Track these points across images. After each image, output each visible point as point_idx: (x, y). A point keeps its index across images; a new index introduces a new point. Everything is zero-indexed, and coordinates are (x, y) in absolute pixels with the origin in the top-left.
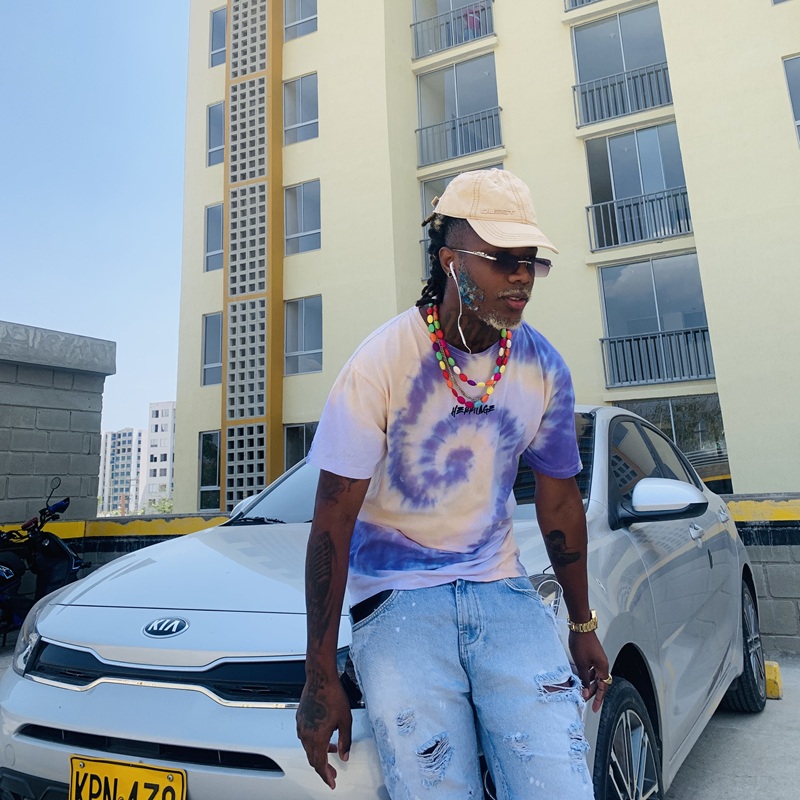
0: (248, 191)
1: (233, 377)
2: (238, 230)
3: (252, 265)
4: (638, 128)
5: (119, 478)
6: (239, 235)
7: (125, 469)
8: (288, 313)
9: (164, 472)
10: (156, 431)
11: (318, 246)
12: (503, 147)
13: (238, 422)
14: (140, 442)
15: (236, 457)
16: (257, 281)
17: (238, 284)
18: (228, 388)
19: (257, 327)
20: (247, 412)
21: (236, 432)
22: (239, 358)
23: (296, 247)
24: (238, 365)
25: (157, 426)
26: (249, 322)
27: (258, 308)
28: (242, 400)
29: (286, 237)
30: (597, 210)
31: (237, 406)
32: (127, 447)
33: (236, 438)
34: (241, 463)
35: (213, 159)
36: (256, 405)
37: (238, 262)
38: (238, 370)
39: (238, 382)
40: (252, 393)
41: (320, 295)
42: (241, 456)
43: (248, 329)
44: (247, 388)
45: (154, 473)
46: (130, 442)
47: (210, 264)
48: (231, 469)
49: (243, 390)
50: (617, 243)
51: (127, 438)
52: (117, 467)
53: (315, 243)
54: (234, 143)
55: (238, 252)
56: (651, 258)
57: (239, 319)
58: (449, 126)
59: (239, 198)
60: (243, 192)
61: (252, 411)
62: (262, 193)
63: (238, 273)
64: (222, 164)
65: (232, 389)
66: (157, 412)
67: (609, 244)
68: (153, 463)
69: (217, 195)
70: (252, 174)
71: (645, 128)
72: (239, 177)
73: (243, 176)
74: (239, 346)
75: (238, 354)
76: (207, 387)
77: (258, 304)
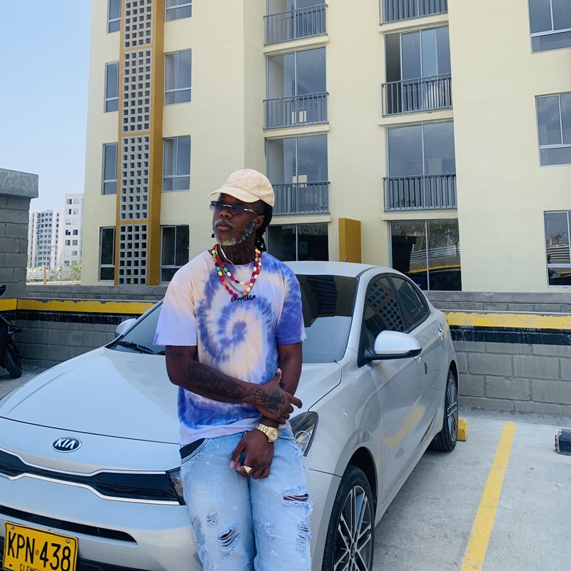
0: (138, 55)
1: (125, 190)
2: (130, 84)
3: (140, 110)
4: (423, 28)
5: (43, 245)
6: (130, 88)
7: (47, 239)
8: (165, 146)
9: (75, 243)
10: (70, 213)
11: (189, 100)
12: (327, 35)
13: (128, 222)
14: (58, 220)
15: (126, 246)
16: (143, 122)
17: (129, 124)
18: (121, 198)
19: (143, 156)
20: (134, 216)
21: (126, 229)
22: (129, 177)
23: (173, 99)
24: (128, 183)
25: (70, 210)
26: (137, 152)
27: (144, 143)
28: (131, 207)
29: (165, 91)
30: (389, 86)
31: (128, 211)
32: (48, 223)
33: (126, 233)
34: (130, 250)
35: (112, 28)
36: (141, 211)
37: (129, 108)
38: (128, 186)
39: (128, 194)
40: (138, 203)
41: (189, 136)
42: (130, 246)
43: (136, 157)
44: (135, 199)
45: (68, 243)
46: (51, 220)
47: (109, 107)
48: (123, 254)
49: (132, 200)
50: (400, 111)
51: (49, 217)
52: (42, 236)
53: (186, 97)
54: (128, 17)
55: (130, 100)
56: (423, 123)
57: (129, 149)
58: (289, 15)
59: (131, 60)
60: (134, 55)
61: (138, 215)
62: (148, 57)
63: (129, 116)
64: (119, 32)
65: (124, 199)
66: (71, 200)
67: (395, 112)
68: (68, 236)
69: (114, 56)
70: (141, 42)
71: (428, 28)
72: (131, 44)
73: (134, 43)
74: (129, 169)
75: (129, 174)
76: (106, 196)
77: (143, 140)
